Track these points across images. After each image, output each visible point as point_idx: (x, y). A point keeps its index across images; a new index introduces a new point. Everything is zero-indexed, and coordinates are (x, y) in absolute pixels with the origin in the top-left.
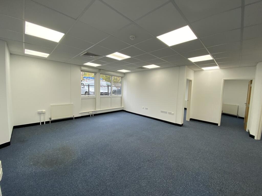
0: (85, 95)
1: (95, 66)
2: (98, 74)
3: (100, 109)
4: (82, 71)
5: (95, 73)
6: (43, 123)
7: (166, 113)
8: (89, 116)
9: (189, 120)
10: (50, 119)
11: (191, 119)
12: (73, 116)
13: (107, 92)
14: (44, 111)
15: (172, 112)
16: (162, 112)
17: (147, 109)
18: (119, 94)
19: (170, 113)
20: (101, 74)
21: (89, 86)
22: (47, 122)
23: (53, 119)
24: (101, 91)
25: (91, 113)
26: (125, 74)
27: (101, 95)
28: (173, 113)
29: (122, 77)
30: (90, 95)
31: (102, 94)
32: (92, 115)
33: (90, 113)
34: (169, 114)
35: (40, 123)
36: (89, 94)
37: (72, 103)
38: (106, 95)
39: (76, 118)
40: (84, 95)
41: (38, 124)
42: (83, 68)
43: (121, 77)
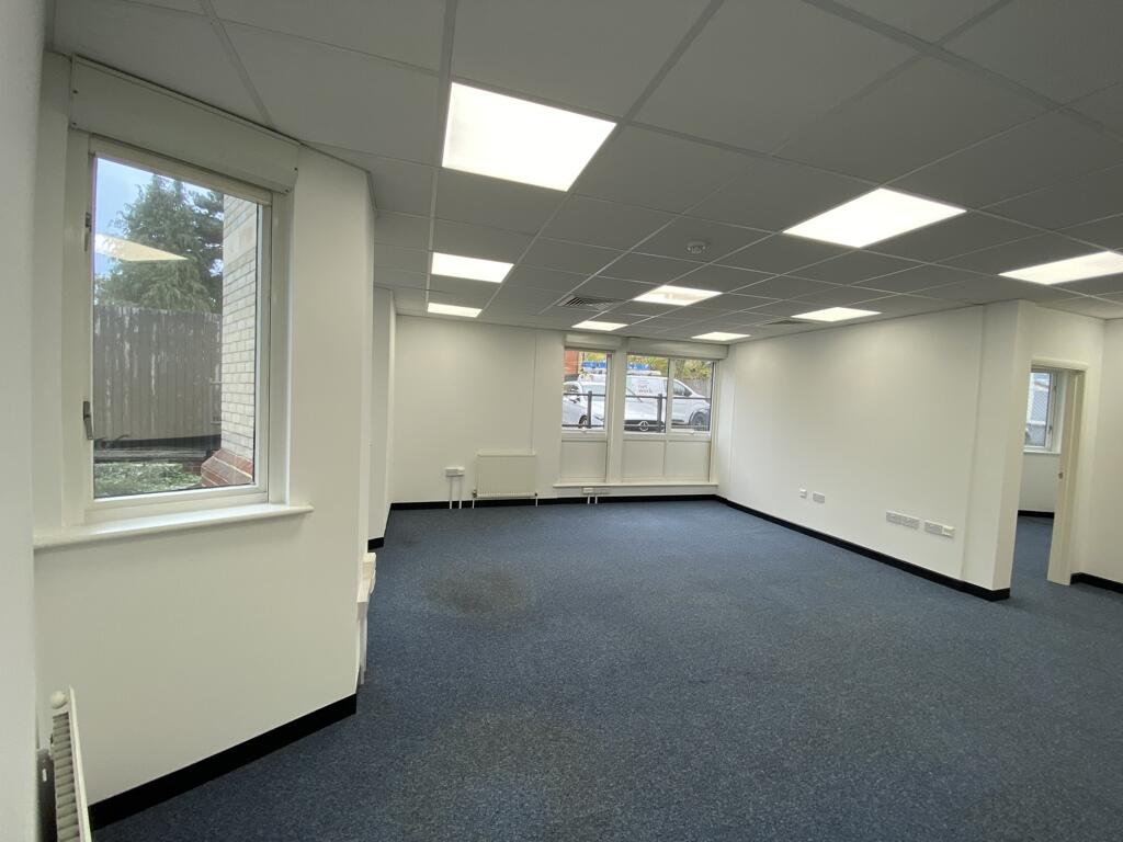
0: (580, 427)
1: (610, 329)
2: (618, 356)
3: (620, 482)
4: (566, 348)
5: (610, 352)
6: (455, 504)
7: (913, 524)
8: (582, 501)
9: (1067, 582)
10: (475, 495)
11: (1080, 579)
12: (533, 494)
13: (655, 418)
14: (461, 468)
15: (947, 527)
16: (892, 519)
17: (820, 499)
18: (704, 429)
19: (934, 530)
20: (629, 353)
21: (590, 395)
22: (467, 504)
23: (480, 496)
24: (630, 415)
25: (588, 492)
26: (728, 345)
27: (627, 429)
28: (951, 528)
29: (715, 362)
30: (593, 428)
31: (632, 426)
32: (592, 499)
33: (586, 490)
34: (926, 531)
35: (448, 503)
36: (589, 426)
37: (534, 453)
38: (651, 429)
39: (544, 502)
40: (577, 428)
41: (444, 505)
42: (572, 339)
43: (709, 359)
